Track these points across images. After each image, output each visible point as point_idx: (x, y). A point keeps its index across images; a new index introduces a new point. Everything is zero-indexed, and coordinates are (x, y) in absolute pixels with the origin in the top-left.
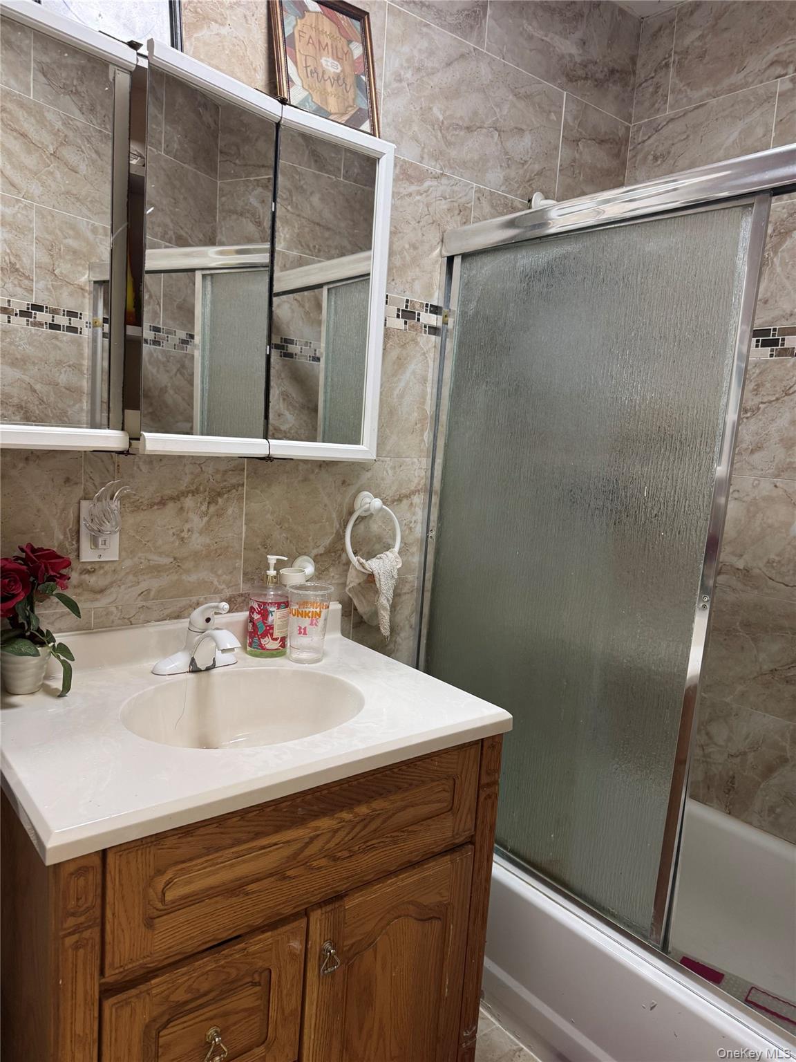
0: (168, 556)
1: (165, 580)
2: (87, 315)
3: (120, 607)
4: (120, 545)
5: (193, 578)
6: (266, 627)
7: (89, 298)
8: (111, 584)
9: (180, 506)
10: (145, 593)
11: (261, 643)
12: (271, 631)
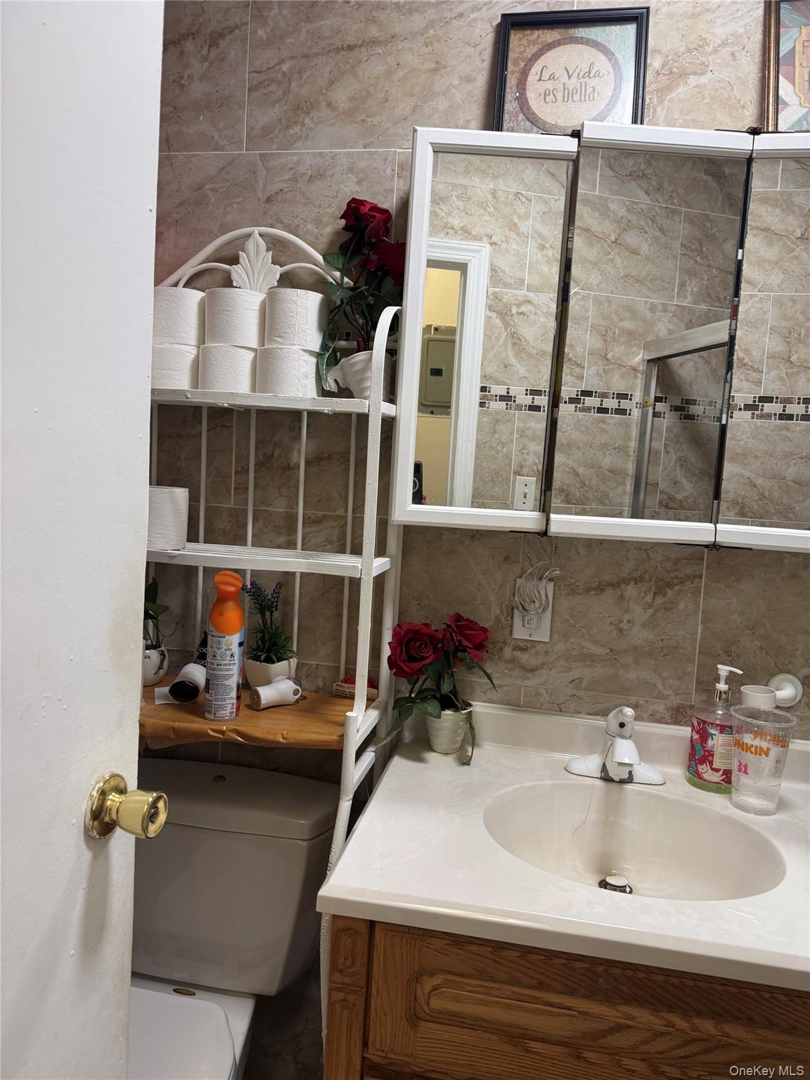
0: (603, 646)
1: (599, 672)
2: (638, 396)
3: (550, 691)
4: (551, 627)
5: (632, 675)
6: (705, 751)
7: (642, 379)
8: (543, 665)
9: (620, 594)
10: (577, 681)
11: (697, 769)
12: (710, 758)
